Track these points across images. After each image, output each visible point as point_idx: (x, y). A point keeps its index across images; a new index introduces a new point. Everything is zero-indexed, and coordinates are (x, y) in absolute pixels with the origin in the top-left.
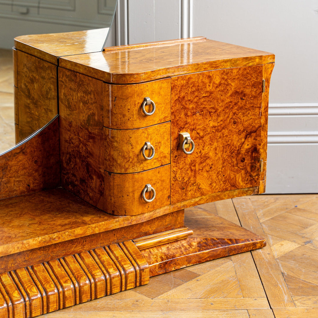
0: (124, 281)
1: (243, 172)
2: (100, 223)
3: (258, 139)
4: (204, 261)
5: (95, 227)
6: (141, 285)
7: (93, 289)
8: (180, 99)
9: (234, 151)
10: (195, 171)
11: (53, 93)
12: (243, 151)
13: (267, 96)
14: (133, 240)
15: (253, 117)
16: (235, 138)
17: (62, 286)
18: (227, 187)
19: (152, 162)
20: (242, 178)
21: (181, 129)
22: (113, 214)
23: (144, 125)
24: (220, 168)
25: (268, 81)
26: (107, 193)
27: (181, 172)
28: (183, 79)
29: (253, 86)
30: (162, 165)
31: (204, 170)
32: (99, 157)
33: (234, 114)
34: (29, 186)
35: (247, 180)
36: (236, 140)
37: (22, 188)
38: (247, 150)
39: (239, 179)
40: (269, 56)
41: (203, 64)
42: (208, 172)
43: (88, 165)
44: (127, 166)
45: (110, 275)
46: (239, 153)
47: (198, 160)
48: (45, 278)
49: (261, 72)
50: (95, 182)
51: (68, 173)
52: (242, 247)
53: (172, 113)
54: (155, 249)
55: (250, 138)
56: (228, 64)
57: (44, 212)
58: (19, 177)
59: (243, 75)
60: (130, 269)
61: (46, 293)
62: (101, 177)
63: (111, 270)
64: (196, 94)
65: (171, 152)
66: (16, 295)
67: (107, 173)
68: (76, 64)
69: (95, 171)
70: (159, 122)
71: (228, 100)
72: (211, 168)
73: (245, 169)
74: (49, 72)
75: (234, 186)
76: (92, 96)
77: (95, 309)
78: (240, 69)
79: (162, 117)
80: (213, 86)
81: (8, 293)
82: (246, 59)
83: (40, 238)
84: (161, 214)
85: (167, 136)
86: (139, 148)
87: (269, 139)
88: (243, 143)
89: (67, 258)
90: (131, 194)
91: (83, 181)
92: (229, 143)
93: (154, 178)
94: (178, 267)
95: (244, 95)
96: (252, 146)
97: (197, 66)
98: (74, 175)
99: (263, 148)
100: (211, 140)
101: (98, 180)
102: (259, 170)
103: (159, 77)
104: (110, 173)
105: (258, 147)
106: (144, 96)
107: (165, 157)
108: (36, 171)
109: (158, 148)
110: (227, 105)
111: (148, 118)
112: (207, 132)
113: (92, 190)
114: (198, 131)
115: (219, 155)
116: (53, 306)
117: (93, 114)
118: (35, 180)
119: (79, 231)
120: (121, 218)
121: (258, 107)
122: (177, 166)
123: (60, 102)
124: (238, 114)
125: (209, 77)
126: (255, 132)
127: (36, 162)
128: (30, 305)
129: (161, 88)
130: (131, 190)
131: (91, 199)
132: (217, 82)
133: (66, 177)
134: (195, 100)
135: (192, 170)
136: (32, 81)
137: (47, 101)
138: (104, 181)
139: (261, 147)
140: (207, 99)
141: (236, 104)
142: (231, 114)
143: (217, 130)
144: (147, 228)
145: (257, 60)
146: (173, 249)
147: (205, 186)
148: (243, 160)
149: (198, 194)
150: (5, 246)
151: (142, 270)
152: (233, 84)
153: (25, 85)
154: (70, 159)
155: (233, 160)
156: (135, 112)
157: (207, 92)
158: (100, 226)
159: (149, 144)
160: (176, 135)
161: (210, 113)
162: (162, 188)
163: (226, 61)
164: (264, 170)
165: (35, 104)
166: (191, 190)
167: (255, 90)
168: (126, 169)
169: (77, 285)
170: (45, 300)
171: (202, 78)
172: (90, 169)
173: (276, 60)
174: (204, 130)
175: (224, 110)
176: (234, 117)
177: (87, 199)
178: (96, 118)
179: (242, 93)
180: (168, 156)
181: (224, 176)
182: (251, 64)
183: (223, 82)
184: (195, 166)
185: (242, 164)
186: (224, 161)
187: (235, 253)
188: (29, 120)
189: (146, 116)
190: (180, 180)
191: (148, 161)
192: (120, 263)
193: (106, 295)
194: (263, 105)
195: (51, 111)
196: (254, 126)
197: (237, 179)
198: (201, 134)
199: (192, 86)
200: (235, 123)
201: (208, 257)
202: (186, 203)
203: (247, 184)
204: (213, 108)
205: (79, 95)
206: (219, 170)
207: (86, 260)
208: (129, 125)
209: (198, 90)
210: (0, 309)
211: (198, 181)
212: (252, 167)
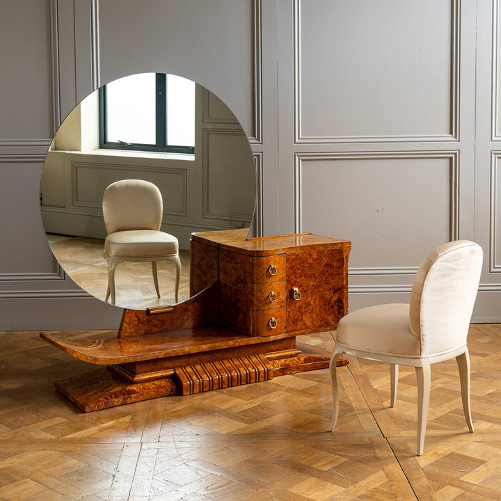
0: (257, 375)
1: (333, 315)
2: (244, 340)
3: (342, 294)
4: (308, 370)
5: (241, 342)
6: (268, 379)
7: (239, 378)
8: (292, 267)
9: (326, 301)
10: (302, 312)
11: (216, 266)
12: (332, 302)
13: (347, 267)
14: (264, 353)
15: (338, 280)
16: (327, 292)
17: (221, 375)
18: (323, 324)
19: (275, 304)
21: (293, 285)
22: (251, 336)
23: (270, 281)
25: (347, 258)
26: (248, 322)
27: (293, 313)
28: (293, 255)
29: (338, 261)
30: (281, 307)
31: (308, 312)
32: (243, 301)
33: (326, 278)
34: (200, 322)
36: (328, 294)
38: (335, 301)
40: (347, 242)
41: (306, 246)
42: (310, 313)
43: (237, 307)
44: (260, 306)
45: (249, 371)
46: (330, 303)
47: (304, 306)
48: (211, 370)
49: (342, 252)
50: (241, 317)
51: (224, 315)
53: (287, 275)
54: (277, 361)
55: (336, 293)
56: (322, 247)
58: (194, 316)
59: (331, 254)
60: (262, 369)
61: (212, 378)
62: (244, 313)
63: (250, 369)
64: (302, 264)
65: (287, 299)
66: (194, 377)
67: (248, 311)
68: (230, 247)
69: (241, 310)
70: (279, 280)
71: (322, 269)
72: (312, 311)
73: (334, 313)
74: (213, 253)
76: (240, 265)
78: (329, 250)
79: (281, 277)
80: (312, 260)
81: (190, 376)
82: (332, 244)
83: (208, 345)
84: (281, 338)
85: (284, 289)
86: (267, 295)
88: (332, 296)
89: (223, 361)
90: (262, 323)
91: (233, 318)
92: (323, 296)
93: (276, 314)
94: (291, 372)
95: (332, 267)
96: (338, 299)
97: (302, 248)
98: (228, 315)
99: (346, 300)
100: (312, 293)
101: (243, 316)
102: (343, 314)
103: (279, 253)
105: (342, 299)
106: (270, 264)
107: (283, 302)
109: (278, 296)
110: (321, 272)
112: (309, 288)
113: (239, 322)
114: (304, 287)
115: (317, 303)
116: (216, 386)
117: (240, 276)
119: (231, 343)
121: (341, 274)
122: (290, 308)
123: (220, 271)
124: (328, 278)
125: (310, 254)
126: (340, 289)
128: (203, 383)
129: (280, 260)
130: (262, 320)
132: (315, 258)
134: (301, 268)
135: (300, 312)
136: (202, 259)
137: (212, 271)
138: (246, 316)
139: (344, 299)
140: (308, 268)
141: (327, 272)
142: (324, 278)
143: (316, 288)
144: (272, 347)
145: (340, 245)
146: (288, 361)
147: (308, 323)
148: (332, 307)
149: (304, 328)
151: (268, 370)
152: (325, 259)
153: (197, 262)
154: (225, 306)
155: (326, 307)
156: (264, 273)
157: (309, 263)
159: (273, 293)
160: (289, 289)
161: (311, 276)
162: (281, 321)
163: (319, 245)
165: (204, 273)
166: (299, 324)
167: (339, 263)
168: (259, 308)
169: (229, 375)
170: (211, 381)
171: (305, 255)
172: (238, 309)
173: (352, 245)
174: (307, 287)
175: (319, 275)
176: (326, 280)
177: (235, 329)
178: (242, 278)
179: (330, 265)
180: (285, 301)
181: (320, 317)
182: (336, 247)
183: (318, 258)
184: (302, 309)
185: (332, 310)
186: (320, 307)
189: (271, 276)
190: (293, 317)
191: (272, 304)
192: (255, 365)
193: (247, 383)
194: (344, 273)
195: (214, 277)
196: (339, 286)
197: (329, 319)
198: (306, 289)
199: (299, 259)
200: (326, 283)
201: (310, 368)
202: (296, 332)
204: (313, 274)
205: (232, 265)
206: (317, 313)
207: (235, 363)
208: (261, 281)
209: (303, 262)
210: (186, 383)
211: (304, 319)
212: (338, 312)
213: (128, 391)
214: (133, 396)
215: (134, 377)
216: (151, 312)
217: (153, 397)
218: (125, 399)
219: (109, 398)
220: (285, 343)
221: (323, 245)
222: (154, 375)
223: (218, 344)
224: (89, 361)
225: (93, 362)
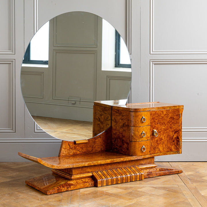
0: (136, 177)
1: (174, 145)
3: (179, 134)
4: (161, 175)
5: (127, 159)
6: (141, 180)
7: (127, 178)
8: (153, 118)
11: (110, 118)
12: (174, 138)
13: (181, 119)
14: (138, 166)
15: (177, 126)
16: (171, 133)
17: (117, 176)
18: (169, 150)
19: (145, 138)
20: (174, 147)
21: (154, 128)
22: (132, 156)
23: (142, 126)
25: (181, 114)
26: (130, 148)
27: (154, 143)
28: (154, 112)
29: (177, 115)
30: (147, 140)
32: (127, 137)
33: (171, 125)
34: (101, 149)
36: (171, 134)
37: (99, 150)
38: (175, 138)
39: (173, 148)
40: (182, 106)
41: (160, 107)
42: (162, 144)
43: (123, 140)
44: (137, 139)
45: (132, 175)
46: (172, 139)
47: (159, 140)
48: (112, 174)
49: (179, 111)
50: (125, 145)
51: (114, 145)
52: (174, 172)
53: (151, 123)
54: (145, 170)
55: (176, 134)
56: (168, 108)
57: (108, 155)
58: (98, 146)
59: (173, 112)
60: (138, 174)
61: (113, 178)
62: (128, 144)
63: (132, 173)
64: (158, 117)
65: (150, 136)
66: (103, 177)
67: (130, 142)
69: (125, 142)
71: (168, 120)
73: (175, 144)
74: (108, 111)
75: (171, 150)
76: (125, 117)
77: (127, 184)
78: (172, 110)
79: (148, 124)
80: (163, 115)
81: (101, 177)
82: (174, 106)
83: (110, 160)
84: (147, 157)
85: (149, 130)
86: (141, 133)
87: (183, 141)
88: (174, 135)
89: (117, 169)
90: (138, 149)
91: (120, 146)
92: (169, 135)
93: (145, 144)
94: (153, 176)
95: (174, 119)
96: (177, 137)
97: (158, 108)
98: (117, 145)
99: (181, 137)
100: (163, 133)
101: (126, 145)
102: (179, 145)
103: (147, 110)
104: (131, 141)
105: (179, 137)
106: (142, 116)
107: (148, 137)
108: (104, 144)
109: (146, 134)
111: (143, 123)
113: (124, 149)
115: (166, 139)
116: (115, 182)
117: (125, 123)
118: (104, 147)
119: (122, 159)
120: (135, 157)
121: (178, 123)
122: (152, 141)
123: (112, 121)
125: (162, 112)
127: (104, 141)
128: (108, 181)
129: (147, 114)
130: (138, 147)
131: (124, 152)
132: (165, 114)
133: (114, 147)
134: (158, 119)
135: (157, 143)
136: (101, 115)
137: (107, 122)
138: (128, 145)
139: (180, 137)
140: (162, 119)
141: (171, 121)
143: (165, 130)
144: (142, 162)
145: (178, 107)
146: (151, 170)
147: (161, 149)
148: (174, 141)
149: (159, 152)
150: (100, 161)
151: (142, 174)
152: (170, 115)
153: (98, 117)
154: (115, 140)
155: (171, 141)
156: (139, 121)
157: (162, 117)
159: (144, 132)
160: (152, 130)
161: (163, 124)
162: (148, 148)
163: (168, 107)
164: (181, 145)
165: (102, 123)
166: (157, 150)
167: (177, 117)
169: (122, 177)
170: (112, 180)
171: (160, 112)
172: (124, 141)
173: (184, 107)
174: (161, 129)
175: (167, 123)
177: (122, 152)
178: (126, 124)
180: (149, 137)
181: (167, 146)
182: (176, 108)
183: (167, 114)
184: (158, 142)
185: (173, 143)
186: (168, 141)
187: (172, 174)
188: (99, 129)
189: (143, 122)
190: (153, 146)
191: (143, 138)
192: (134, 171)
193: (131, 182)
194: (180, 122)
195: (108, 124)
196: (177, 130)
198: (160, 131)
199: (157, 114)
200: (171, 128)
201: (163, 174)
202: (155, 154)
203: (175, 150)
204: (164, 122)
205: (120, 117)
206: (166, 144)
207: (124, 170)
208: (138, 125)
209: (159, 116)
210: (99, 180)
211: (159, 147)
212: (177, 144)
213: (69, 184)
214: (72, 186)
215: (71, 177)
216: (77, 143)
217: (82, 187)
218: (67, 188)
219: (59, 187)
220: (149, 160)
221: (169, 107)
222: (82, 176)
223: (115, 159)
224: (49, 167)
225: (51, 167)
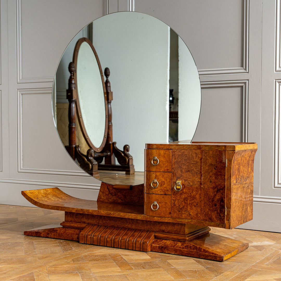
1: (216, 212)
2: (132, 214)
4: (184, 255)
5: (130, 215)
8: (178, 162)
9: (210, 198)
10: (187, 203)
12: (216, 200)
13: (230, 170)
15: (221, 180)
16: (211, 190)
18: (207, 218)
21: (178, 178)
24: (202, 206)
25: (230, 160)
28: (180, 152)
30: (165, 194)
31: (193, 205)
35: (218, 218)
36: (211, 192)
39: (214, 215)
42: (195, 206)
46: (213, 201)
47: (189, 198)
55: (219, 193)
56: (207, 147)
64: (188, 161)
65: (172, 189)
70: (164, 171)
71: (207, 168)
72: (197, 205)
75: (211, 219)
78: (213, 151)
79: (166, 168)
80: (198, 159)
84: (166, 221)
88: (215, 195)
92: (208, 193)
93: (159, 200)
95: (216, 167)
96: (220, 198)
102: (224, 213)
103: (165, 148)
105: (224, 199)
109: (163, 184)
110: (206, 171)
112: (195, 184)
114: (189, 182)
115: (202, 198)
121: (223, 175)
122: (175, 198)
124: (212, 177)
126: (222, 189)
128: (93, 238)
129: (165, 154)
134: (187, 164)
135: (185, 203)
140: (195, 165)
141: (211, 171)
142: (209, 176)
145: (223, 147)
148: (216, 205)
152: (210, 159)
155: (210, 204)
156: (149, 163)
157: (195, 161)
158: (132, 215)
159: (155, 180)
160: (175, 180)
161: (197, 173)
162: (165, 207)
166: (184, 214)
167: (222, 164)
170: (99, 238)
171: (191, 153)
175: (204, 173)
176: (210, 178)
179: (215, 165)
181: (205, 211)
184: (187, 201)
185: (215, 207)
186: (205, 203)
187: (203, 258)
190: (178, 206)
196: (221, 186)
197: (212, 216)
199: (185, 156)
200: (211, 182)
203: (218, 220)
206: (202, 207)
212: (220, 210)
213: (54, 230)
